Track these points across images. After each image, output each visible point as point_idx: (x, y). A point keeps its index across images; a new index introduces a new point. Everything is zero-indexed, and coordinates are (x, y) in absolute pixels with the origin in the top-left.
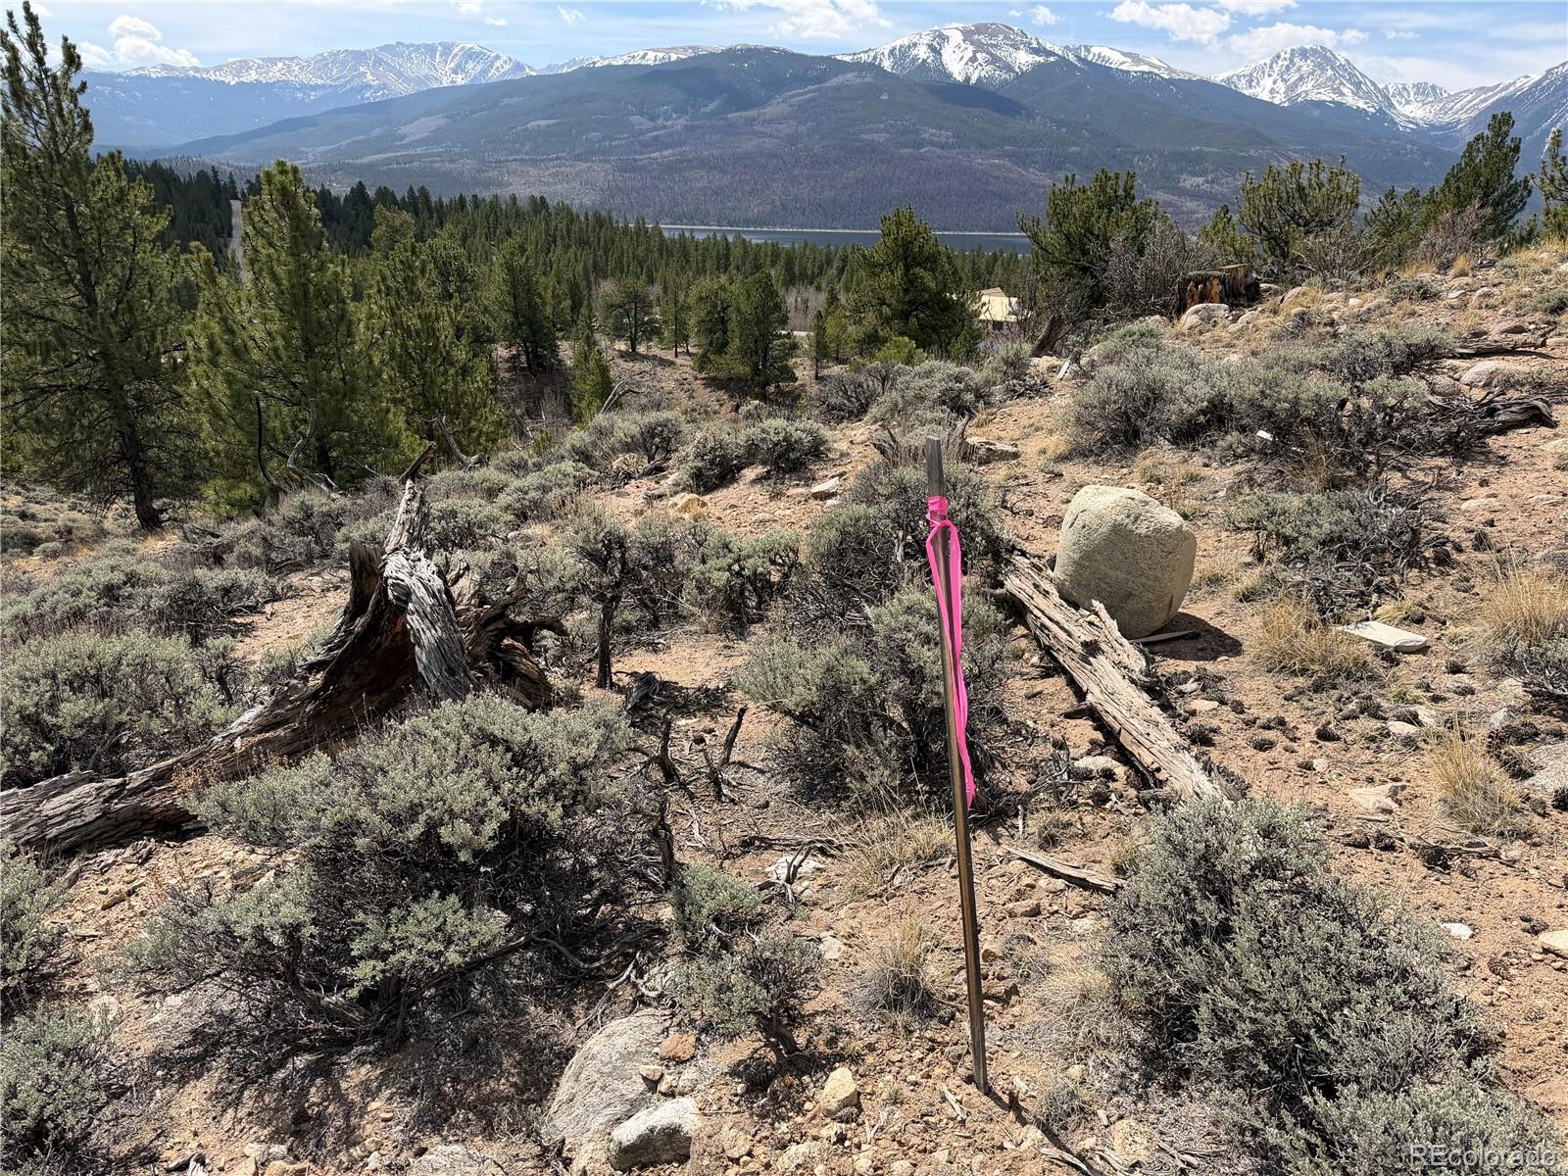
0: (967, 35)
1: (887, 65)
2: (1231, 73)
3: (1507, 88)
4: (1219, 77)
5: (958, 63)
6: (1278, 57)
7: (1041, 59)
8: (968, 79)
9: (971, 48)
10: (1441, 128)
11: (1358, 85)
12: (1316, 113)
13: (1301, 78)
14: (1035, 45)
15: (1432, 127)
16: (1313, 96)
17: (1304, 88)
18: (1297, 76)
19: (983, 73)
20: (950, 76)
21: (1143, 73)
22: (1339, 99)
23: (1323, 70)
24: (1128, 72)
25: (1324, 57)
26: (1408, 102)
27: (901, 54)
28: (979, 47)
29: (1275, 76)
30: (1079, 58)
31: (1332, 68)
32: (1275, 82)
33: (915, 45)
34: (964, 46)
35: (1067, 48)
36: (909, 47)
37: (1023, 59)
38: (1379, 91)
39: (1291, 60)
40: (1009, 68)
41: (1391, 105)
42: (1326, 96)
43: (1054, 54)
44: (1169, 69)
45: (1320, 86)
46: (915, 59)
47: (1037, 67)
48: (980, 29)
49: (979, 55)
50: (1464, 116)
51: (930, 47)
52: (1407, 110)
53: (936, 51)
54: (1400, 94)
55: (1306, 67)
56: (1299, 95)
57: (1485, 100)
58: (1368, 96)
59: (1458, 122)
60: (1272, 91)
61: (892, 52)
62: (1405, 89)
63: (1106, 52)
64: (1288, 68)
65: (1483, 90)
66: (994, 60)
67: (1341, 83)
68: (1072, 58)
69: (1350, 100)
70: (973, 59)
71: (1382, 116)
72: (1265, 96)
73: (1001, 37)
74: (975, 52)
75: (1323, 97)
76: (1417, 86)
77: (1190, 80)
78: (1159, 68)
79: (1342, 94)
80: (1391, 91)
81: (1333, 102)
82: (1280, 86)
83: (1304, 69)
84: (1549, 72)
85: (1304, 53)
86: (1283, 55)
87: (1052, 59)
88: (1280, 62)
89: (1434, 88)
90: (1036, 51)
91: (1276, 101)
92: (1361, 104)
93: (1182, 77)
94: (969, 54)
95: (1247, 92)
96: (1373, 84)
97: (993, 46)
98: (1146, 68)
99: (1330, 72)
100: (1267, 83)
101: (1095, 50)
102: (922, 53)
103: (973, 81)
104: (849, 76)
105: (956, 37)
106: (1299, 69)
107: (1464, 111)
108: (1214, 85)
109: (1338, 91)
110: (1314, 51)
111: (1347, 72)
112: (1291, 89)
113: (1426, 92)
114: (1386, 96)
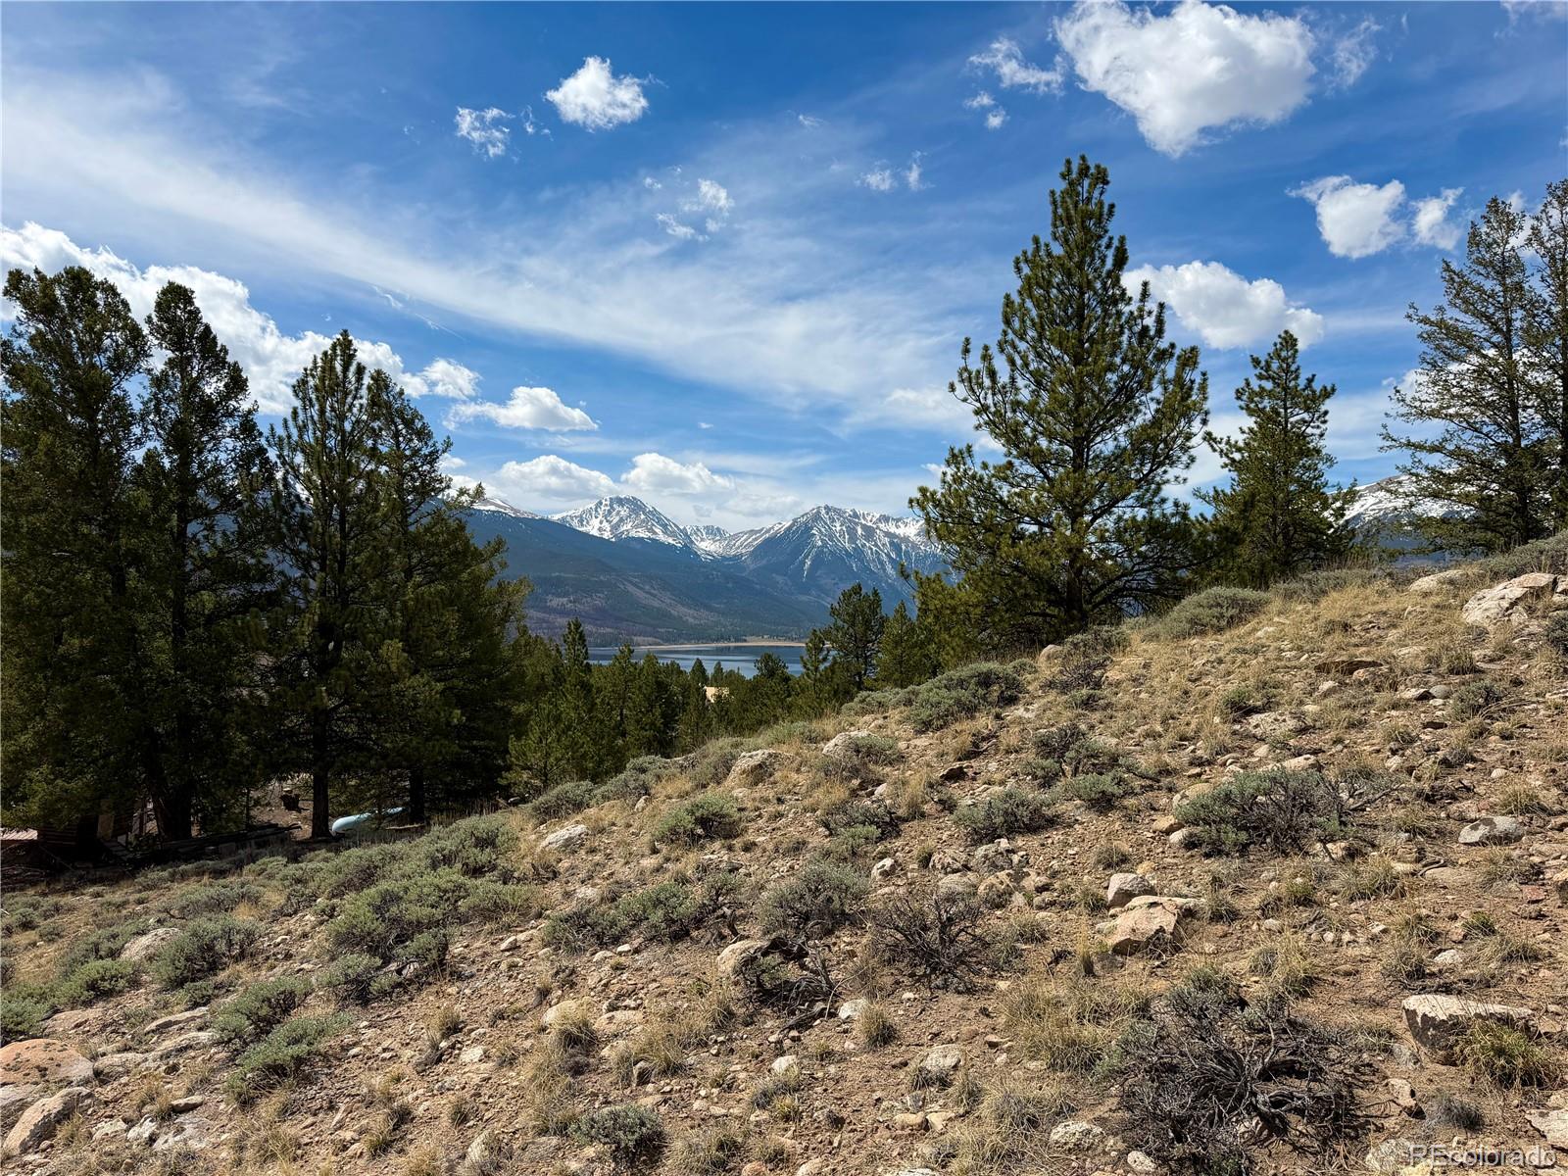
2: (564, 514)
3: (768, 531)
4: (556, 517)
6: (601, 503)
10: (730, 559)
11: (665, 526)
12: (638, 547)
13: (621, 520)
15: (725, 558)
16: (633, 534)
17: (625, 528)
18: (618, 518)
21: (493, 512)
22: (653, 537)
23: (638, 515)
24: (478, 511)
25: (636, 505)
26: (703, 540)
29: (600, 517)
31: (644, 513)
32: (601, 522)
38: (681, 531)
39: (611, 506)
41: (692, 542)
42: (643, 534)
44: (513, 508)
45: (637, 527)
50: (744, 551)
52: (703, 545)
54: (696, 533)
55: (624, 512)
56: (622, 533)
57: (756, 539)
58: (673, 534)
59: (742, 555)
60: (600, 529)
62: (699, 530)
64: (610, 512)
65: (752, 532)
67: (653, 525)
69: (661, 537)
71: (688, 550)
72: (595, 532)
75: (641, 535)
76: (707, 528)
77: (533, 519)
78: (506, 508)
79: (655, 533)
80: (689, 531)
81: (649, 539)
82: (606, 525)
84: (795, 521)
85: (620, 501)
86: (604, 502)
88: (603, 508)
89: (718, 529)
91: (606, 535)
92: (670, 541)
93: (526, 515)
95: (579, 529)
96: (676, 526)
98: (493, 508)
99: (643, 516)
100: (595, 522)
106: (618, 513)
107: (743, 547)
108: (553, 523)
109: (651, 530)
110: (627, 500)
111: (655, 516)
112: (615, 528)
113: (714, 532)
114: (686, 534)
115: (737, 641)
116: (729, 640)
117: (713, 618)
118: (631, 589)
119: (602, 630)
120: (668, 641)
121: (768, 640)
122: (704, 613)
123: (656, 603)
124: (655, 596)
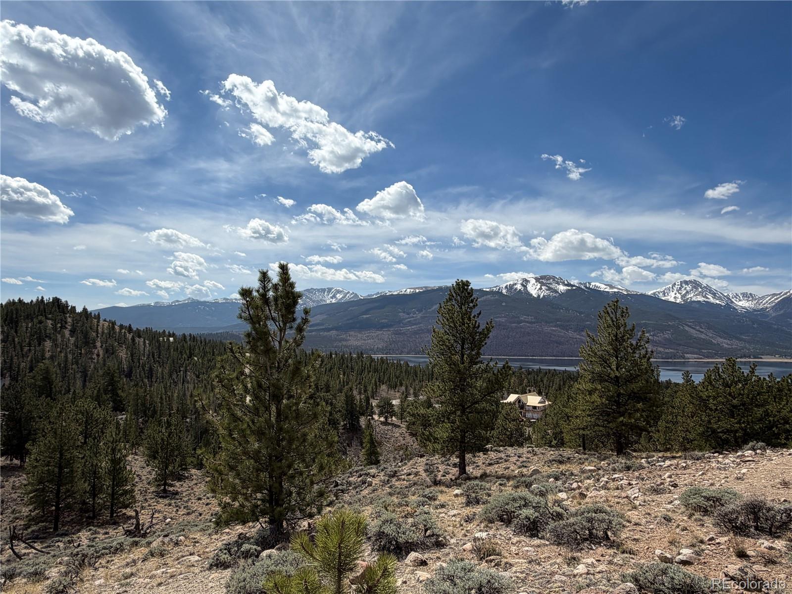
0: (537, 280)
1: (504, 291)
2: (655, 291)
3: (785, 294)
4: (650, 293)
5: (534, 289)
6: (675, 284)
7: (570, 288)
8: (539, 296)
9: (539, 285)
10: (758, 311)
11: (714, 295)
12: (697, 306)
13: (687, 292)
14: (566, 283)
15: (755, 310)
16: (694, 299)
17: (689, 296)
18: (685, 291)
19: (545, 294)
20: (531, 295)
21: (615, 292)
22: (707, 300)
23: (697, 289)
24: (608, 292)
25: (696, 284)
26: (740, 300)
27: (510, 288)
28: (542, 284)
29: (675, 292)
30: (586, 287)
31: (701, 288)
32: (676, 294)
33: (516, 284)
34: (536, 284)
35: (581, 283)
36: (513, 285)
37: (562, 288)
38: (725, 296)
39: (681, 285)
40: (556, 291)
41: (732, 302)
42: (700, 299)
43: (575, 286)
44: (627, 290)
45: (696, 295)
46: (516, 289)
47: (568, 291)
48: (543, 277)
49: (543, 287)
50: (769, 306)
51: (522, 284)
52: (740, 303)
53: (525, 287)
54: (735, 297)
55: (689, 288)
56: (688, 299)
57: (777, 299)
58: (720, 298)
59: (767, 308)
60: (675, 298)
61: (506, 287)
62: (737, 295)
63: (598, 284)
64: (680, 288)
65: (774, 295)
66: (549, 289)
67: (706, 294)
68: (582, 287)
69: (712, 300)
70: (541, 289)
71: (729, 307)
72: (672, 300)
73: (552, 280)
74: (541, 286)
75: (699, 299)
76: (743, 294)
77: (637, 294)
78: (622, 290)
79: (708, 298)
80: (731, 296)
81: (704, 301)
82: (679, 296)
83: (688, 288)
85: (687, 282)
86: (677, 284)
87: (574, 288)
88: (676, 286)
89: (751, 294)
90: (569, 285)
91: (678, 302)
92: (718, 302)
93: (633, 293)
94: (539, 286)
95: (663, 298)
96: (721, 294)
97: (548, 283)
98: (616, 290)
99: (700, 290)
100: (672, 294)
101: (593, 284)
102: (519, 287)
103: (542, 296)
104: (489, 296)
105: (533, 281)
106: (685, 289)
107: (767, 303)
108: (648, 296)
109: (705, 297)
110: (691, 282)
111: (708, 289)
112: (683, 297)
113: (747, 296)
114: (729, 299)
115: (755, 358)
116: (750, 357)
117: (741, 344)
118: (687, 328)
119: (667, 351)
120: (708, 357)
121: (777, 358)
122: (735, 342)
123: (703, 336)
124: (702, 332)
